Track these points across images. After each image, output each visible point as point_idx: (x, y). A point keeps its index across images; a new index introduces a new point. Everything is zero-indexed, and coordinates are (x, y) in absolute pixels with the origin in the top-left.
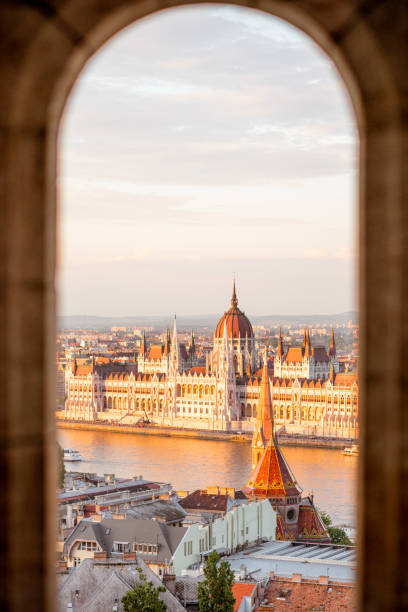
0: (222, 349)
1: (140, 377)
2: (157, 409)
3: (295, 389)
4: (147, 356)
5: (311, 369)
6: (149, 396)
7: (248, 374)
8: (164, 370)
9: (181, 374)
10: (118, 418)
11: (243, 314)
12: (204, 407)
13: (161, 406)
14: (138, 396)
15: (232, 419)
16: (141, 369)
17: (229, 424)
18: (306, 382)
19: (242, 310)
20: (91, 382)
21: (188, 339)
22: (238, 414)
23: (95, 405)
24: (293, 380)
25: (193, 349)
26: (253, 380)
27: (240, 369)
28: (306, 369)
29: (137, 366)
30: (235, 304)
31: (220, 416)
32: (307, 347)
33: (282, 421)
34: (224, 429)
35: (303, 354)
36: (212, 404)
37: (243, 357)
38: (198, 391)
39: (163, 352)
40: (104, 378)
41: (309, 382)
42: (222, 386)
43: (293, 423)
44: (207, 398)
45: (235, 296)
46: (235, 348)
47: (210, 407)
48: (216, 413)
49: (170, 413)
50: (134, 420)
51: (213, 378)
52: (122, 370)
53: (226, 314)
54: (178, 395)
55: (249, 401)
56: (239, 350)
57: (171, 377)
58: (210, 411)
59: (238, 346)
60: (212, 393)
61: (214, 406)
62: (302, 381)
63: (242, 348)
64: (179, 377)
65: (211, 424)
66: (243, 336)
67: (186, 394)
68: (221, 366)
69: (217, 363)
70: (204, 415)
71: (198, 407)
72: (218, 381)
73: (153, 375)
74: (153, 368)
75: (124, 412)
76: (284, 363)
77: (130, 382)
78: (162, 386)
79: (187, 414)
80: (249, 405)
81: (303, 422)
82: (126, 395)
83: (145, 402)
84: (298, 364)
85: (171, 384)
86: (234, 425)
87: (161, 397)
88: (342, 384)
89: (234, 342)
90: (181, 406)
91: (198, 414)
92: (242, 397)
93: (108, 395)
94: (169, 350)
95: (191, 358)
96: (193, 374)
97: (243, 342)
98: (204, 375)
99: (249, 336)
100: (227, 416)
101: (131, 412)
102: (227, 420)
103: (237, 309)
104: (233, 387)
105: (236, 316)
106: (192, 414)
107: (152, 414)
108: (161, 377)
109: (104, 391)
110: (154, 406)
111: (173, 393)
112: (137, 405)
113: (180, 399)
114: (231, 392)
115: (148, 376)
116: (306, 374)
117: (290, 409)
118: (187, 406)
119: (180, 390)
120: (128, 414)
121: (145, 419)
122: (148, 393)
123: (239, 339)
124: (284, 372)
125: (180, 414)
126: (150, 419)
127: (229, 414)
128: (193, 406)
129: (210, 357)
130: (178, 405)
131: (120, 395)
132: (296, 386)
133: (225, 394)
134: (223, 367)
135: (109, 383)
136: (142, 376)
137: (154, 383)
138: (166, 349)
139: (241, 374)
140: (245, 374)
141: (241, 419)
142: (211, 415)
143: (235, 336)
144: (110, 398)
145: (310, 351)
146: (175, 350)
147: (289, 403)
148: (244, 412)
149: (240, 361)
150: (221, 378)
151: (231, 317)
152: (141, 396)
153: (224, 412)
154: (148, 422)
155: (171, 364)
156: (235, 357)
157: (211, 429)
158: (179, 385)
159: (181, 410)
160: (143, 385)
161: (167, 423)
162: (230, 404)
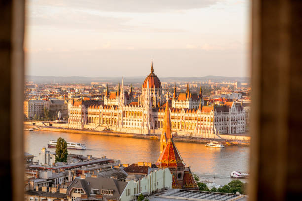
0: (146, 94)
1: (105, 107)
3: (182, 114)
4: (108, 97)
5: (190, 104)
6: (109, 117)
7: (159, 106)
8: (117, 104)
9: (126, 106)
10: (94, 127)
11: (156, 77)
13: (115, 122)
14: (104, 116)
15: (151, 128)
16: (105, 103)
17: (149, 131)
19: (156, 75)
20: (81, 110)
21: (129, 88)
22: (154, 126)
23: (83, 121)
24: (181, 109)
25: (132, 93)
26: (161, 109)
27: (155, 104)
28: (187, 104)
29: (103, 102)
30: (153, 72)
31: (145, 127)
32: (188, 93)
33: (175, 130)
34: (147, 133)
35: (186, 97)
37: (157, 97)
38: (134, 114)
39: (116, 95)
40: (87, 108)
41: (189, 110)
42: (146, 112)
43: (181, 130)
44: (138, 118)
45: (152, 67)
46: (153, 93)
47: (140, 123)
48: (143, 125)
49: (120, 125)
50: (102, 128)
51: (141, 108)
52: (96, 104)
53: (148, 76)
54: (124, 116)
55: (159, 120)
56: (154, 94)
57: (121, 107)
59: (154, 92)
60: (141, 115)
61: (142, 122)
62: (186, 110)
63: (156, 93)
64: (124, 107)
65: (140, 131)
66: (156, 87)
67: (128, 116)
69: (143, 100)
70: (137, 126)
71: (134, 122)
72: (144, 110)
73: (111, 106)
74: (112, 103)
75: (97, 125)
76: (177, 101)
77: (100, 110)
78: (116, 112)
79: (128, 126)
80: (159, 121)
81: (186, 130)
82: (98, 116)
83: (108, 120)
84: (184, 101)
85: (121, 111)
86: (152, 132)
87: (116, 117)
88: (205, 112)
89: (152, 90)
90: (125, 122)
92: (156, 117)
93: (89, 116)
94: (120, 94)
95: (131, 98)
96: (131, 106)
97: (156, 90)
98: (137, 107)
99: (160, 87)
101: (100, 124)
102: (148, 129)
103: (154, 74)
104: (151, 112)
105: (153, 78)
106: (134, 126)
107: (111, 126)
108: (116, 107)
109: (87, 114)
110: (112, 122)
111: (122, 115)
112: (104, 121)
113: (124, 118)
114: (150, 115)
115: (109, 107)
116: (188, 107)
117: (180, 123)
118: (128, 122)
119: (125, 114)
120: (99, 126)
121: (108, 128)
122: (109, 115)
123: (154, 89)
124: (176, 105)
125: (125, 126)
126: (110, 128)
127: (149, 126)
128: (131, 122)
129: (140, 98)
130: (124, 121)
131: (95, 116)
132: (183, 112)
133: (147, 116)
134: (146, 103)
135: (90, 110)
137: (112, 110)
138: (118, 93)
139: (155, 106)
140: (157, 106)
141: (155, 128)
142: (140, 126)
143: (152, 87)
144: (90, 117)
145: (189, 95)
146: (122, 94)
147: (179, 121)
148: (157, 125)
149: (155, 100)
150: (145, 108)
151: (151, 78)
152: (105, 117)
153: (147, 125)
154: (109, 130)
155: (121, 101)
156: (152, 98)
157: (140, 133)
158: (124, 111)
159: (126, 124)
160: (106, 111)
161: (118, 130)
162: (150, 121)
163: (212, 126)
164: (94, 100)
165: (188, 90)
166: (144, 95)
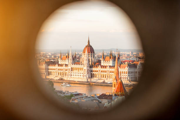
0: (85, 58)
1: (59, 65)
2: (65, 75)
3: (108, 69)
4: (61, 59)
5: (113, 63)
6: (62, 71)
7: (93, 64)
8: (67, 63)
9: (73, 64)
10: (53, 78)
11: (91, 46)
12: (80, 74)
13: (66, 74)
14: (59, 71)
15: (88, 78)
16: (60, 63)
17: (87, 80)
18: (111, 67)
19: (91, 45)
20: (44, 67)
21: (74, 53)
22: (90, 77)
23: (46, 74)
24: (107, 66)
25: (75, 57)
26: (95, 66)
28: (111, 63)
29: (58, 62)
30: (89, 43)
31: (85, 77)
32: (111, 56)
33: (104, 79)
34: (86, 81)
35: (110, 58)
36: (82, 73)
37: (92, 59)
38: (78, 69)
39: (66, 58)
40: (48, 66)
41: (112, 67)
42: (85, 68)
43: (107, 79)
44: (80, 71)
45: (89, 41)
46: (89, 57)
47: (82, 74)
48: (83, 76)
49: (69, 76)
50: (58, 78)
51: (82, 65)
52: (54, 63)
53: (86, 46)
54: (72, 71)
55: (93, 73)
56: (90, 57)
57: (69, 65)
58: (81, 76)
59: (90, 56)
60: (82, 70)
61: (83, 74)
62: (110, 66)
63: (91, 57)
64: (72, 65)
65: (82, 80)
66: (91, 53)
67: (74, 70)
68: (85, 62)
69: (83, 61)
70: (80, 77)
71: (78, 74)
72: (84, 67)
73: (63, 65)
74: (64, 63)
75: (55, 76)
76: (104, 61)
77: (56, 67)
78: (66, 68)
79: (74, 76)
80: (93, 74)
81: (110, 79)
82: (55, 71)
83: (61, 73)
84: (109, 61)
85: (69, 67)
86: (89, 80)
87: (66, 71)
88: (122, 67)
89: (89, 55)
90: (72, 74)
91: (78, 77)
92: (91, 71)
93: (49, 71)
94: (68, 57)
95: (76, 60)
96: (76, 64)
97: (91, 55)
98: (80, 65)
99: (93, 53)
100: (87, 77)
101: (57, 76)
102: (87, 78)
103: (90, 45)
104: (89, 68)
105: (89, 47)
106: (76, 77)
107: (63, 76)
108: (66, 65)
109: (48, 69)
110: (64, 74)
111: (70, 70)
112: (59, 74)
113: (72, 72)
114: (88, 70)
115: (62, 65)
116: (111, 65)
117: (106, 75)
118: (74, 74)
119: (72, 69)
120: (56, 77)
121: (61, 78)
122: (62, 70)
123: (90, 54)
124: (104, 64)
126: (63, 78)
127: (87, 76)
128: (76, 74)
129: (81, 60)
130: (71, 74)
131: (53, 71)
132: (108, 68)
133: (86, 71)
135: (50, 67)
136: (60, 65)
137: (64, 67)
139: (91, 64)
140: (92, 64)
141: (91, 78)
142: (82, 77)
143: (89, 53)
144: (50, 72)
145: (112, 57)
146: (70, 57)
147: (106, 73)
148: (92, 76)
149: (90, 60)
150: (85, 66)
151: (88, 47)
152: (60, 71)
153: (86, 76)
154: (62, 79)
155: (69, 61)
157: (82, 81)
158: (72, 68)
159: (73, 75)
160: (60, 68)
161: (68, 79)
162: (88, 73)
163: (127, 76)
164: (52, 61)
165: (111, 54)
166: (84, 58)
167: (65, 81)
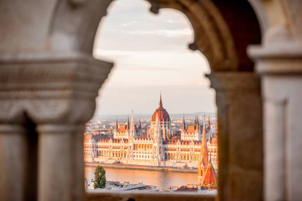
0: (155, 128)
1: (115, 141)
2: (123, 156)
3: (192, 146)
4: (118, 130)
5: (199, 136)
6: (119, 150)
7: (168, 139)
8: (127, 137)
9: (136, 139)
10: (103, 161)
11: (165, 110)
12: (147, 155)
13: (125, 155)
14: (114, 150)
15: (161, 161)
16: (115, 137)
17: (159, 163)
20: (90, 143)
22: (164, 158)
23: (93, 155)
24: (191, 141)
25: (140, 127)
26: (171, 141)
27: (164, 137)
28: (197, 136)
29: (113, 135)
30: (161, 105)
31: (155, 159)
32: (197, 126)
33: (185, 161)
34: (157, 165)
35: (195, 129)
36: (151, 153)
37: (166, 131)
38: (144, 147)
39: (126, 128)
40: (97, 141)
41: (198, 142)
42: (156, 145)
43: (191, 162)
44: (148, 150)
45: (161, 101)
46: (162, 126)
47: (150, 155)
48: (153, 157)
49: (130, 158)
50: (113, 161)
51: (152, 141)
52: (106, 138)
53: (157, 110)
54: (134, 149)
55: (169, 152)
56: (163, 127)
57: (131, 140)
58: (150, 157)
59: (163, 125)
60: (151, 148)
61: (152, 155)
62: (195, 142)
63: (165, 126)
64: (134, 140)
65: (151, 163)
66: (165, 120)
67: (138, 148)
68: (155, 135)
69: (153, 133)
70: (147, 159)
71: (144, 155)
72: (154, 142)
73: (121, 140)
74: (122, 137)
75: (107, 158)
76: (186, 133)
77: (110, 143)
78: (126, 145)
79: (139, 158)
80: (169, 154)
81: (196, 162)
82: (108, 150)
83: (118, 153)
84: (193, 133)
85: (131, 144)
86: (162, 164)
87: (125, 150)
88: (215, 143)
89: (161, 123)
90: (136, 154)
91: (144, 159)
92: (166, 150)
93: (99, 149)
94: (129, 128)
95: (141, 131)
96: (141, 139)
97: (165, 123)
98: (147, 139)
99: (168, 121)
100: (158, 159)
102: (159, 161)
103: (162, 108)
104: (161, 145)
105: (162, 111)
106: (141, 158)
107: (121, 158)
108: (126, 141)
109: (97, 147)
110: (122, 154)
111: (132, 148)
112: (114, 154)
113: (136, 151)
114: (160, 148)
115: (119, 140)
116: (197, 139)
117: (189, 155)
118: (138, 154)
119: (135, 147)
120: (109, 159)
121: (118, 161)
122: (119, 148)
123: (163, 122)
124: (186, 137)
125: (135, 158)
127: (159, 158)
128: (141, 155)
129: (149, 132)
130: (134, 154)
131: (105, 149)
132: (192, 144)
133: (157, 149)
134: (156, 135)
135: (100, 144)
136: (116, 140)
137: (122, 144)
138: (128, 127)
139: (165, 139)
140: (166, 139)
141: (165, 160)
142: (150, 159)
143: (161, 120)
144: (100, 151)
146: (132, 128)
147: (189, 153)
148: (167, 157)
149: (164, 133)
151: (159, 111)
153: (157, 157)
154: (119, 162)
155: (131, 134)
156: (162, 131)
157: (151, 165)
158: (134, 144)
159: (136, 156)
160: (117, 144)
161: (129, 163)
162: (160, 153)
164: (102, 135)
165: (197, 122)
166: (153, 129)
167: (124, 165)
